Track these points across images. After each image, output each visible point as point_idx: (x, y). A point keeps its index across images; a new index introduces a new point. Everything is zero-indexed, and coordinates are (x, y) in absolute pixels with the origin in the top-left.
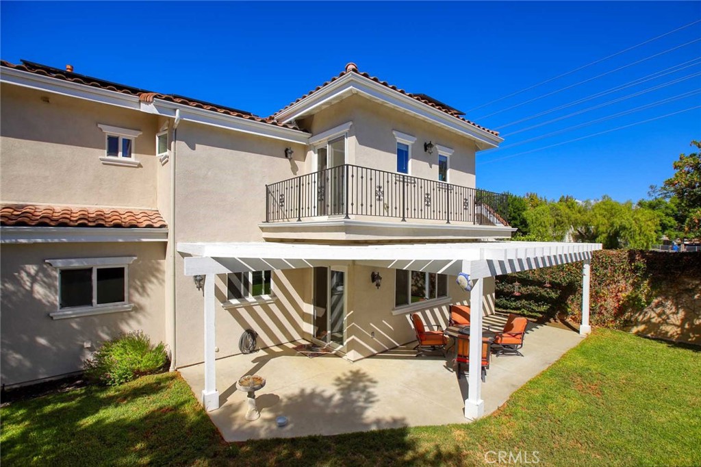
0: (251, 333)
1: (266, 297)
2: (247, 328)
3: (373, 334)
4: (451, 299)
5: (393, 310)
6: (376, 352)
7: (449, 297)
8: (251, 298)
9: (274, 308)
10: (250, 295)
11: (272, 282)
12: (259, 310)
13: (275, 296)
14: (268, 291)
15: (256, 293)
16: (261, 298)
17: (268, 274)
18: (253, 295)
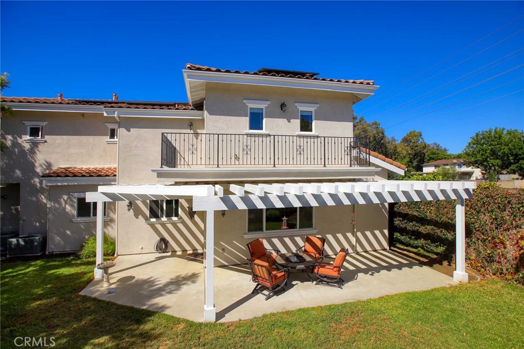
0: (163, 240)
1: (175, 219)
2: (162, 237)
3: (223, 250)
4: (317, 231)
5: (245, 234)
6: (227, 264)
7: (315, 229)
8: (164, 219)
9: (181, 226)
10: (164, 217)
11: (180, 209)
12: (170, 226)
13: (181, 218)
14: (177, 215)
15: (169, 215)
16: (172, 219)
17: (177, 202)
18: (166, 217)
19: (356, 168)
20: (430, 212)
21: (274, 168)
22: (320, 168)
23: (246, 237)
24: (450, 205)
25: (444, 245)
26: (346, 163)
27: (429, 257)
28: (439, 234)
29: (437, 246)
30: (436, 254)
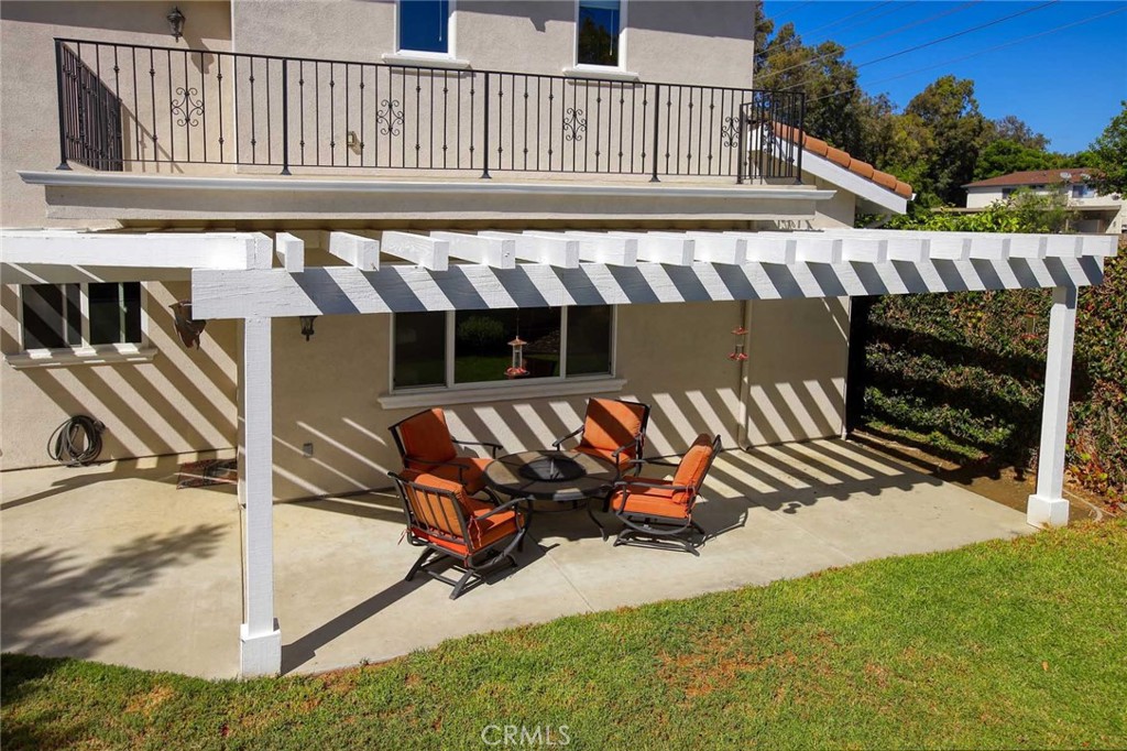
0: (83, 421)
1: (126, 348)
2: (78, 412)
3: (308, 447)
4: (625, 381)
5: (385, 394)
6: (319, 492)
7: (619, 377)
8: (85, 350)
9: (151, 373)
10: (85, 343)
11: (144, 315)
12: (109, 375)
13: (152, 346)
14: (134, 335)
15: (103, 336)
16: (115, 350)
17: (133, 290)
18: (91, 343)
19: (757, 187)
20: (975, 326)
21: (486, 182)
22: (640, 183)
23: (386, 403)
24: (1035, 302)
25: (1008, 421)
26: (725, 171)
27: (963, 456)
28: (997, 389)
29: (987, 426)
30: (985, 447)
